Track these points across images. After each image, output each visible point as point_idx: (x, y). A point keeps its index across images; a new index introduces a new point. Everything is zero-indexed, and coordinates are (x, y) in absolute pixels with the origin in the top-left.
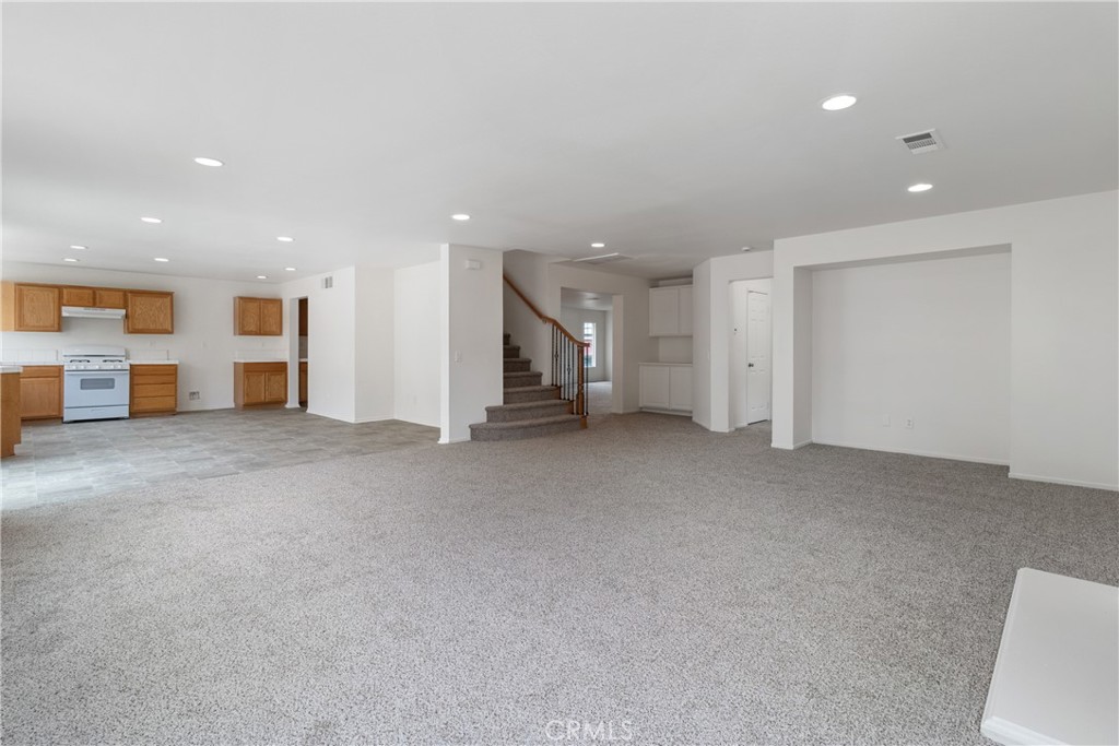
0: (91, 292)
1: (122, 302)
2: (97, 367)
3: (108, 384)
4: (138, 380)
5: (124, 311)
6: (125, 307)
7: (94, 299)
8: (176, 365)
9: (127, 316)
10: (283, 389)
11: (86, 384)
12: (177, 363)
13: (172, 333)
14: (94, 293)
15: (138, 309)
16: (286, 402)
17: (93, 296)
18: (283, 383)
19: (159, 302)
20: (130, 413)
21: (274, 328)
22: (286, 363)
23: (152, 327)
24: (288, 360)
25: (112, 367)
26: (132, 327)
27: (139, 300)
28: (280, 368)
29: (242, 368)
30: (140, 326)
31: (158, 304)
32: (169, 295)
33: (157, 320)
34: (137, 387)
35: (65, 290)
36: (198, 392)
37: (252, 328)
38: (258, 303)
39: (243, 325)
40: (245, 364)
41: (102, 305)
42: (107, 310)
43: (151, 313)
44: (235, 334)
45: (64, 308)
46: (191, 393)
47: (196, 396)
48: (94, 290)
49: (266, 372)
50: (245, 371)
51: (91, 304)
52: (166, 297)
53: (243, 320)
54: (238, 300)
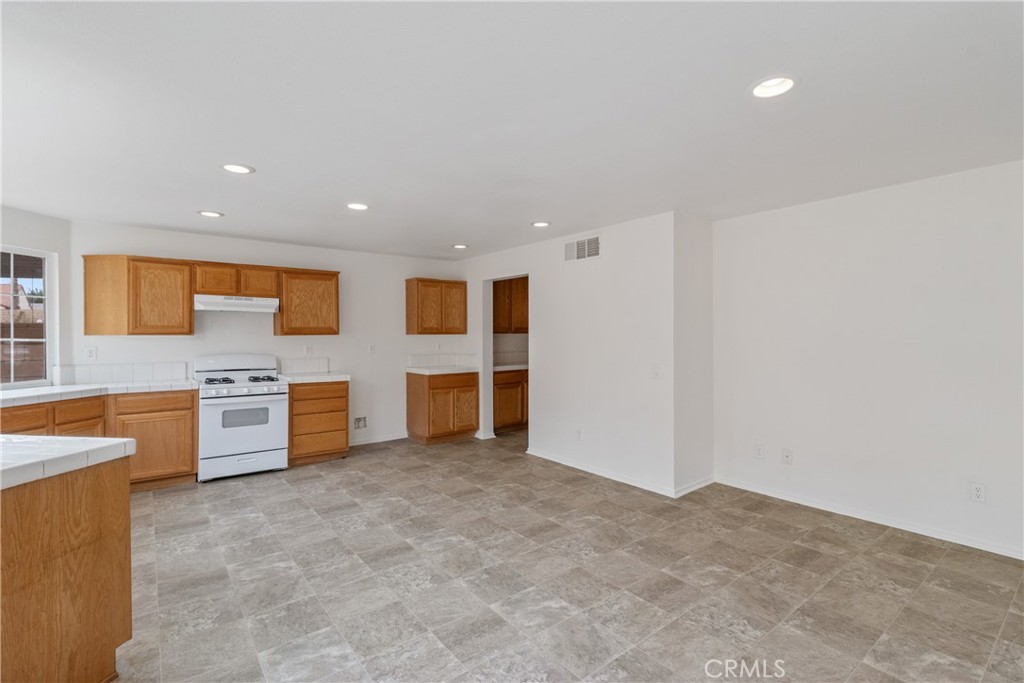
0: (233, 271)
1: (274, 288)
2: (245, 391)
3: (260, 416)
4: (300, 407)
5: (276, 302)
6: (279, 295)
7: (238, 282)
8: (345, 383)
9: (280, 308)
10: (474, 411)
11: (230, 419)
12: (349, 379)
13: (336, 332)
14: (238, 274)
15: (295, 298)
16: (476, 428)
17: (237, 279)
18: (474, 403)
19: (321, 286)
20: (290, 460)
21: (457, 323)
22: (477, 374)
23: (313, 324)
24: (480, 370)
25: (266, 390)
26: (286, 325)
27: (298, 283)
28: (469, 381)
29: (426, 385)
30: (297, 324)
31: (320, 290)
32: (332, 276)
33: (319, 314)
34: (297, 419)
35: (199, 270)
36: (365, 418)
37: (433, 323)
38: (439, 288)
39: (422, 319)
40: (431, 377)
41: (248, 292)
42: (255, 299)
43: (311, 303)
44: (408, 333)
45: (197, 298)
46: (357, 419)
47: (362, 423)
48: (238, 269)
49: (454, 388)
50: (430, 388)
51: (234, 291)
52: (330, 280)
53: (422, 312)
54: (416, 283)
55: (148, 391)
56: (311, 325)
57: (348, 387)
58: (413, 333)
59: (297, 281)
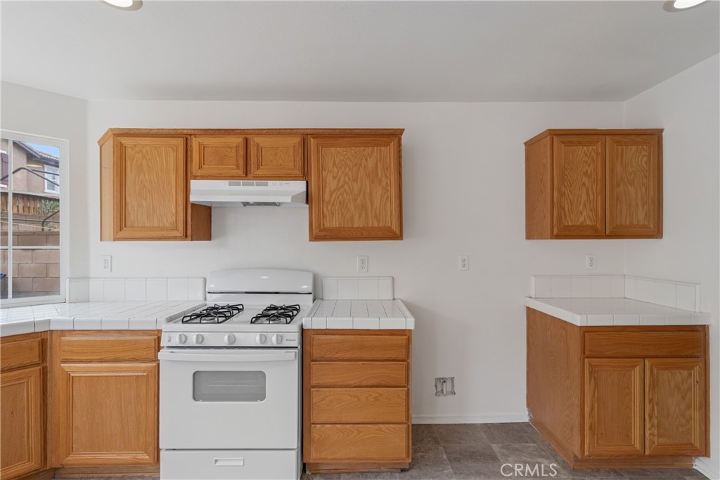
0: (241, 141)
1: (299, 163)
3: (250, 386)
4: (324, 373)
5: (300, 186)
6: (305, 175)
7: (247, 157)
8: (407, 333)
9: (308, 196)
12: (411, 326)
13: (398, 236)
14: (247, 144)
15: (330, 178)
17: (245, 153)
19: (372, 156)
21: (641, 217)
22: (704, 329)
23: (359, 223)
24: (711, 321)
25: (259, 340)
27: (335, 155)
28: (689, 347)
29: (575, 347)
30: (333, 222)
31: (371, 163)
32: (390, 137)
33: (369, 204)
34: (316, 396)
35: (195, 143)
36: (452, 379)
37: (584, 217)
38: (599, 147)
39: (562, 208)
40: (588, 332)
41: (259, 173)
42: (270, 183)
43: (356, 187)
44: (529, 236)
45: (195, 185)
46: (438, 380)
47: (447, 387)
48: (247, 136)
49: (644, 357)
50: (584, 355)
51: (241, 172)
52: (387, 144)
53: (562, 194)
54: (549, 138)
55: (99, 328)
56: (356, 225)
57: (409, 341)
58: (541, 237)
59: (333, 149)
